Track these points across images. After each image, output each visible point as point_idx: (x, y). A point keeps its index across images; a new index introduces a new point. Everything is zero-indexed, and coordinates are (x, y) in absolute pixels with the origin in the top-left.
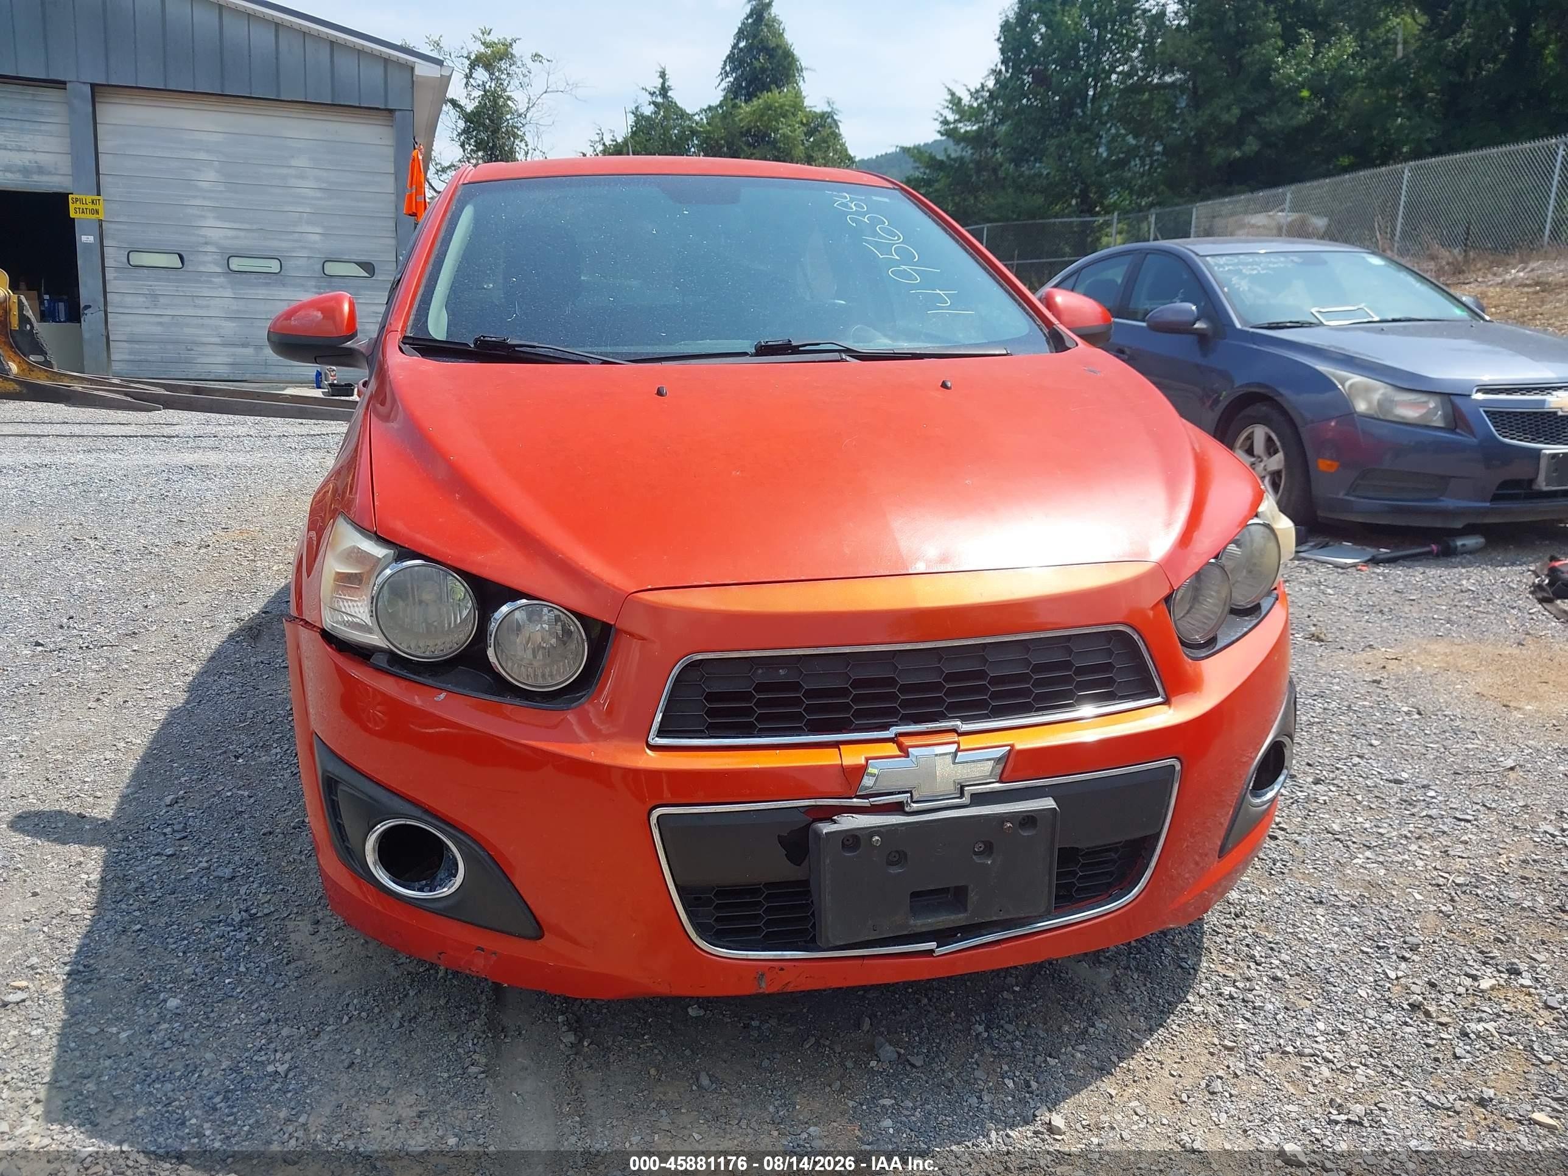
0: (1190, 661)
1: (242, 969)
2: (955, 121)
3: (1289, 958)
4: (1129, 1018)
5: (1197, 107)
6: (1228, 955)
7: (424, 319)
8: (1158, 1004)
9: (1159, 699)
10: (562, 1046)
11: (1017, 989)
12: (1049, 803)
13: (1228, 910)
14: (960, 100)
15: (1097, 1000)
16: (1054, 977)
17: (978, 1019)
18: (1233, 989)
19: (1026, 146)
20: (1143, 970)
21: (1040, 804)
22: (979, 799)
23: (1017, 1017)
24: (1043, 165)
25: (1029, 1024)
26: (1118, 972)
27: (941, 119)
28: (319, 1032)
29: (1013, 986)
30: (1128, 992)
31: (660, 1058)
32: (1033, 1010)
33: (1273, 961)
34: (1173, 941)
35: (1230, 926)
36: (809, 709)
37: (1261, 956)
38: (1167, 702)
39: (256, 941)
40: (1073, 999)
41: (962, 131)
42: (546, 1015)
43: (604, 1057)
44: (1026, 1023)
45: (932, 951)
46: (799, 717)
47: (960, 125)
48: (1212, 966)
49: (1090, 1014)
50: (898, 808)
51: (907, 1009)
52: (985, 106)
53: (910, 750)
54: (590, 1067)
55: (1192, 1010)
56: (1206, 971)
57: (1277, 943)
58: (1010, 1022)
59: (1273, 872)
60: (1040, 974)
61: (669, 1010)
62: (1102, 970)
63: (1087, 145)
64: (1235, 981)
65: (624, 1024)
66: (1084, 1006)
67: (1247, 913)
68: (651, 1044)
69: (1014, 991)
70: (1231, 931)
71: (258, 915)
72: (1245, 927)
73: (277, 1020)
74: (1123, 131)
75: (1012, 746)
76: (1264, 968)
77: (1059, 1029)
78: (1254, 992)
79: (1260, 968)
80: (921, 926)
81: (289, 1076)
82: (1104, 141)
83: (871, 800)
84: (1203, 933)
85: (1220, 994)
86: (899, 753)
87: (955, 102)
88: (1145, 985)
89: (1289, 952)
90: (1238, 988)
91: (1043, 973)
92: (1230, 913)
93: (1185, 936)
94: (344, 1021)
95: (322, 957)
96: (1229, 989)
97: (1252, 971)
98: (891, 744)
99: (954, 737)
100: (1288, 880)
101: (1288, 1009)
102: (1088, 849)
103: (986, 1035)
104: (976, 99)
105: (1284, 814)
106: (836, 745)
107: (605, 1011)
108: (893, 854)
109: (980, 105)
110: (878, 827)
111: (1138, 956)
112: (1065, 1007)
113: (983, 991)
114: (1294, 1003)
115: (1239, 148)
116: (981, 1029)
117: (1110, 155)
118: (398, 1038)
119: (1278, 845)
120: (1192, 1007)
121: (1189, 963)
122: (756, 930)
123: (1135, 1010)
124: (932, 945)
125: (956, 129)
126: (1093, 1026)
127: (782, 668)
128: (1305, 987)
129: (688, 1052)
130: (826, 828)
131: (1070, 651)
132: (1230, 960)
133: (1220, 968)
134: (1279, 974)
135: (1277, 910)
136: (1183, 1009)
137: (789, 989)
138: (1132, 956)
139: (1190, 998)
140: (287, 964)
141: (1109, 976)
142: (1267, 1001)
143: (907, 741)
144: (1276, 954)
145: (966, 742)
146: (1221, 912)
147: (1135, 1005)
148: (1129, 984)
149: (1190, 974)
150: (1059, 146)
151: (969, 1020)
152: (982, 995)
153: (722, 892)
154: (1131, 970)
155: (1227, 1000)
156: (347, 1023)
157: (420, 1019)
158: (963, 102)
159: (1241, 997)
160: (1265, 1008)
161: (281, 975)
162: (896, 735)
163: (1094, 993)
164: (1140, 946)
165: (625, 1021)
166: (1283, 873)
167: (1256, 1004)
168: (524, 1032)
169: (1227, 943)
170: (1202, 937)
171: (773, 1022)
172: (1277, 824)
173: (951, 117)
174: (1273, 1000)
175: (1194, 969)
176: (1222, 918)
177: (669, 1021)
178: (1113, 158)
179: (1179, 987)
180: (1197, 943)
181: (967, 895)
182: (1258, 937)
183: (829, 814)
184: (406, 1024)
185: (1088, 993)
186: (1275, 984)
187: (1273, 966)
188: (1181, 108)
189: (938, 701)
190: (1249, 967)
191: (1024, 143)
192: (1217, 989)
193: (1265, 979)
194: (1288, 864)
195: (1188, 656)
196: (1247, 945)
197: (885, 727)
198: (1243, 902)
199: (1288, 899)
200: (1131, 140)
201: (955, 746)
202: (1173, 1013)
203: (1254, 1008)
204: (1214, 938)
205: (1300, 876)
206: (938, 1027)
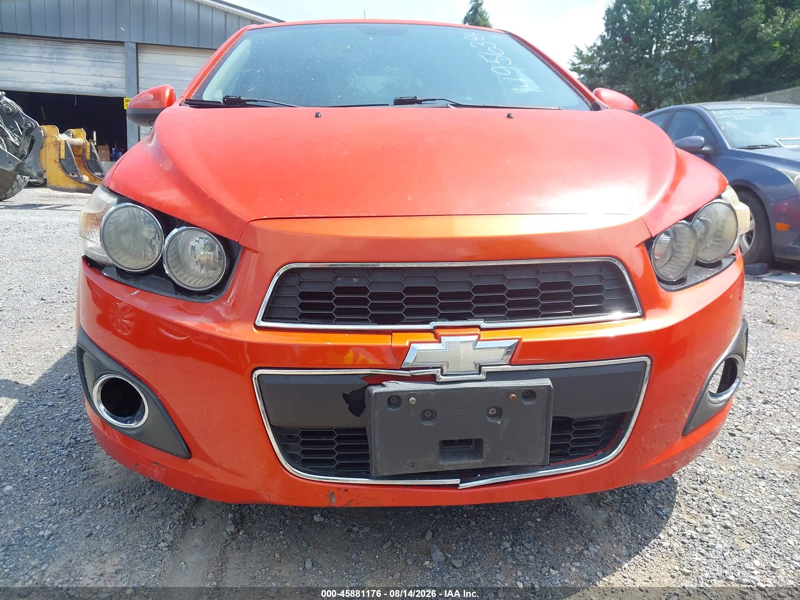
0: (664, 290)
1: (56, 472)
2: (579, 64)
3: (737, 513)
4: (615, 546)
5: (714, 53)
6: (693, 508)
7: (202, 92)
8: (637, 538)
9: (638, 314)
10: (225, 534)
11: (539, 520)
12: (547, 382)
13: (696, 479)
14: (582, 52)
15: (594, 531)
16: (566, 514)
17: (507, 538)
18: (694, 533)
19: (617, 75)
20: (631, 514)
21: (539, 382)
22: (492, 376)
23: (535, 539)
24: (626, 86)
25: (542, 544)
26: (611, 514)
27: (571, 62)
28: (81, 513)
29: (536, 518)
30: (617, 528)
31: (286, 546)
32: (547, 535)
33: (725, 515)
34: (654, 496)
35: (696, 489)
36: (373, 307)
37: (717, 511)
38: (643, 316)
39: (72, 456)
40: (577, 530)
41: (582, 69)
42: (223, 513)
43: (249, 543)
44: (540, 543)
45: (457, 485)
46: (365, 312)
47: (581, 66)
48: (680, 515)
49: (587, 541)
50: (432, 379)
51: (460, 527)
52: (595, 55)
53: (442, 337)
54: (239, 548)
55: (662, 545)
56: (675, 518)
57: (729, 503)
58: (529, 542)
59: (730, 456)
60: (557, 511)
61: (302, 516)
62: (600, 512)
63: (651, 74)
64: (696, 527)
65: (270, 523)
66: (584, 535)
67: (709, 482)
68: (283, 537)
69: (536, 521)
70: (697, 492)
71: (81, 441)
72: (707, 491)
73: (60, 504)
74: (672, 67)
75: (520, 340)
76: (718, 519)
77: (564, 550)
78: (709, 535)
79: (715, 519)
80: (448, 465)
81: (50, 539)
82: (661, 72)
83: (411, 372)
84: (676, 492)
85: (684, 535)
86: (434, 340)
87: (580, 54)
88: (630, 524)
89: (737, 509)
90: (697, 532)
91: (559, 510)
92: (697, 481)
93: (663, 493)
94: (98, 508)
95: (106, 468)
96: (691, 531)
97: (709, 521)
98: (430, 334)
99: (478, 331)
100: (740, 462)
101: (733, 549)
102: (577, 419)
103: (510, 549)
104: (591, 51)
105: (741, 421)
106: (390, 332)
107: (261, 513)
108: (428, 412)
109: (593, 55)
110: (415, 391)
111: (627, 504)
112: (570, 534)
113: (515, 520)
114: (737, 545)
115: (738, 74)
116: (508, 545)
117: (664, 79)
118: (127, 521)
119: (736, 440)
120: (662, 542)
121: (664, 511)
122: (332, 462)
123: (620, 541)
124: (457, 481)
125: (579, 68)
126: (588, 549)
127: (355, 277)
128: (747, 535)
129: (305, 545)
130: (376, 390)
131: (570, 275)
132: (694, 512)
133: (687, 518)
134: (729, 524)
135: (731, 481)
136: (655, 543)
137: (353, 505)
138: (623, 504)
139: (661, 536)
140: (83, 471)
141: (605, 516)
142: (718, 542)
143: (440, 332)
144: (728, 510)
145: (484, 335)
146: (690, 479)
147: (620, 537)
148: (618, 523)
149: (663, 519)
150: (635, 75)
151: (501, 538)
152: (514, 522)
153: (305, 433)
154: (621, 513)
155: (688, 539)
156: (100, 509)
157: (146, 509)
158: (584, 53)
159: (699, 538)
160: (716, 547)
161: (75, 477)
162: (434, 328)
163: (592, 527)
164: (630, 497)
165: (271, 521)
166: (738, 458)
167: (710, 544)
168: (206, 523)
169: (693, 500)
170: (675, 495)
171: (367, 529)
172: (736, 426)
173: (577, 61)
174: (723, 542)
175: (666, 516)
176: (691, 483)
177: (300, 524)
178: (666, 81)
179: (655, 528)
180: (671, 499)
181: (483, 446)
182: (715, 498)
183: (379, 380)
184: (135, 512)
185: (588, 526)
186: (725, 531)
187: (725, 518)
188: (706, 54)
189: (469, 306)
190: (707, 518)
191: (616, 74)
192: (682, 531)
193: (718, 527)
194: (742, 452)
195: (663, 287)
196: (708, 503)
197: (427, 322)
198: (707, 474)
199: (739, 474)
200: (677, 71)
201: (477, 337)
202: (647, 545)
203: (708, 546)
204: (684, 496)
205: (749, 460)
206: (479, 541)
